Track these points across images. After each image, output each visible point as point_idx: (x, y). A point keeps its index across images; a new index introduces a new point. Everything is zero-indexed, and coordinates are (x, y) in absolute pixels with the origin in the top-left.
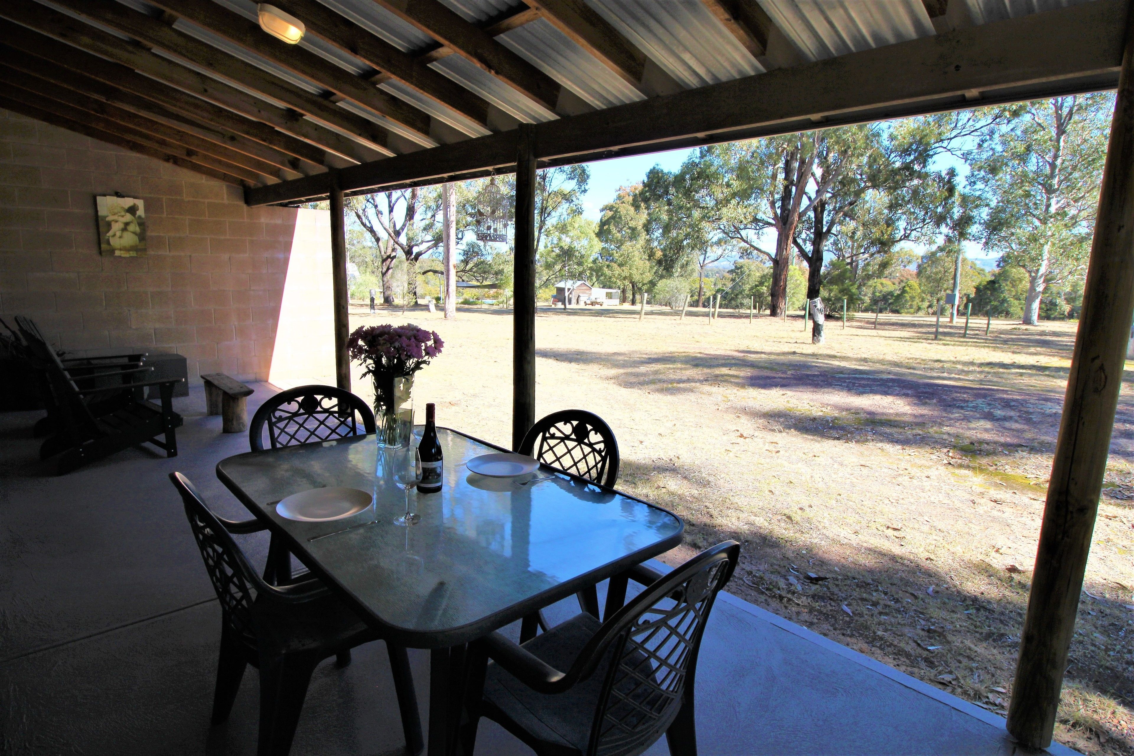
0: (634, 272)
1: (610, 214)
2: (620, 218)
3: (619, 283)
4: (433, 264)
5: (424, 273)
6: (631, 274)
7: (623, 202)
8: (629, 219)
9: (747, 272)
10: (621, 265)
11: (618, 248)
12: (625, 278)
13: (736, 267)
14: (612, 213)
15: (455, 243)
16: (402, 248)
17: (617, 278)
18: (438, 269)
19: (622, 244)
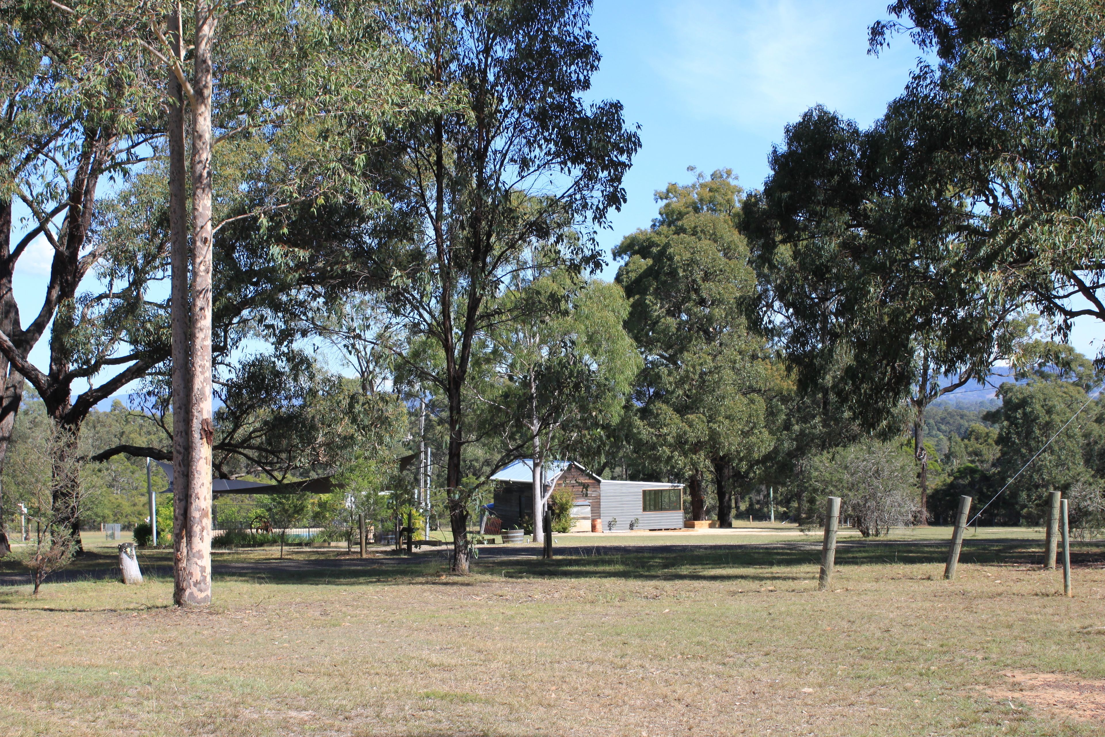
0: (722, 427)
1: (644, 263)
2: (673, 273)
3: (680, 461)
4: (127, 429)
5: (104, 457)
6: (714, 435)
7: (681, 230)
8: (698, 276)
9: (1044, 418)
10: (682, 410)
11: (672, 360)
12: (697, 446)
13: (1007, 402)
14: (650, 261)
15: (208, 364)
16: (36, 382)
17: (673, 447)
18: (141, 442)
19: (683, 349)
